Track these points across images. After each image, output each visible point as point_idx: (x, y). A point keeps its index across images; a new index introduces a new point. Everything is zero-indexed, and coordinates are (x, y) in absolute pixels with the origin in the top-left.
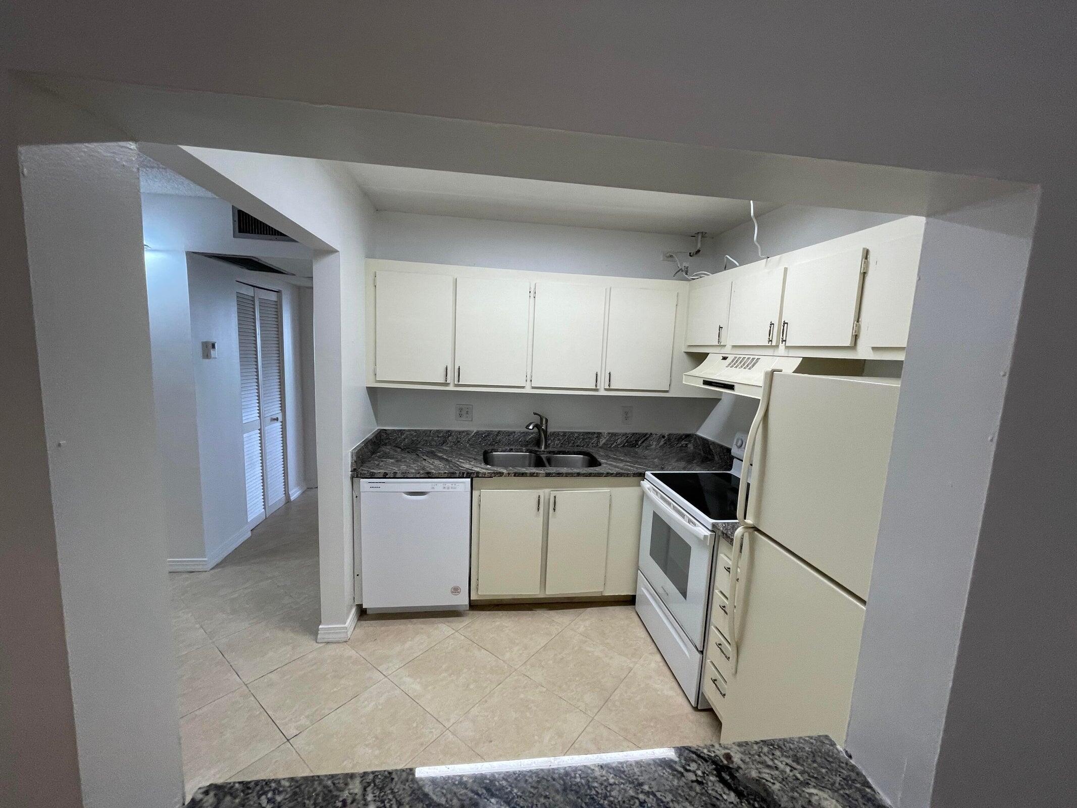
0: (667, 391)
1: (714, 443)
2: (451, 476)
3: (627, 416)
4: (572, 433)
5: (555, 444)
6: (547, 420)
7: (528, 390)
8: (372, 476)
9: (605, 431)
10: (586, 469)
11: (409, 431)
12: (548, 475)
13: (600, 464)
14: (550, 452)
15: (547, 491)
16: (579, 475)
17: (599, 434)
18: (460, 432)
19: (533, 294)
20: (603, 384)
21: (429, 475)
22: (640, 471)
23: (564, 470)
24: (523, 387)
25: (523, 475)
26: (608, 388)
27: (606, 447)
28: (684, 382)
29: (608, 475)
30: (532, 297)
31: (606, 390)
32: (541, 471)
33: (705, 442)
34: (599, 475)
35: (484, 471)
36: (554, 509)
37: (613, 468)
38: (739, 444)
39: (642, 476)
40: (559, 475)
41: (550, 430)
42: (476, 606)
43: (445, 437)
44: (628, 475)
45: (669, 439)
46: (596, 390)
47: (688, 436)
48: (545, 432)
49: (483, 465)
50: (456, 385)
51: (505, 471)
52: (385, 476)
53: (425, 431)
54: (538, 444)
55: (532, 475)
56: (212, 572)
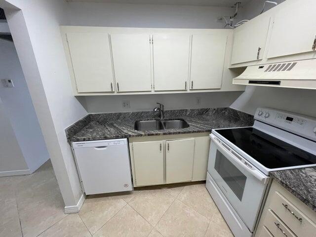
0: (220, 89)
1: (240, 112)
2: (117, 137)
3: (198, 102)
4: (175, 110)
5: (167, 116)
6: (163, 106)
7: (153, 93)
8: (78, 140)
9: (189, 109)
10: (182, 129)
11: (103, 114)
12: (164, 134)
13: (188, 126)
14: (165, 120)
15: (165, 141)
16: (179, 133)
17: (187, 110)
18: (125, 114)
19: (152, 41)
20: (189, 87)
21: (106, 138)
22: (209, 129)
23: (172, 131)
24: (150, 91)
25: (152, 135)
26: (191, 89)
27: (190, 116)
28: (233, 83)
29: (194, 132)
30: (151, 42)
31: (190, 90)
32: (161, 132)
33: (234, 111)
34: (189, 132)
35: (133, 134)
36: (168, 149)
37: (195, 128)
38: (260, 114)
39: (210, 131)
40: (170, 134)
41: (165, 110)
42: (136, 189)
43: (118, 116)
44: (203, 132)
45: (217, 111)
46: (186, 90)
47: (226, 108)
48: (163, 111)
49: (133, 131)
50: (118, 92)
51: (143, 133)
52: (84, 140)
53: (109, 114)
54: (160, 116)
55: (157, 134)
56: (33, 174)
